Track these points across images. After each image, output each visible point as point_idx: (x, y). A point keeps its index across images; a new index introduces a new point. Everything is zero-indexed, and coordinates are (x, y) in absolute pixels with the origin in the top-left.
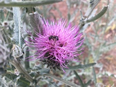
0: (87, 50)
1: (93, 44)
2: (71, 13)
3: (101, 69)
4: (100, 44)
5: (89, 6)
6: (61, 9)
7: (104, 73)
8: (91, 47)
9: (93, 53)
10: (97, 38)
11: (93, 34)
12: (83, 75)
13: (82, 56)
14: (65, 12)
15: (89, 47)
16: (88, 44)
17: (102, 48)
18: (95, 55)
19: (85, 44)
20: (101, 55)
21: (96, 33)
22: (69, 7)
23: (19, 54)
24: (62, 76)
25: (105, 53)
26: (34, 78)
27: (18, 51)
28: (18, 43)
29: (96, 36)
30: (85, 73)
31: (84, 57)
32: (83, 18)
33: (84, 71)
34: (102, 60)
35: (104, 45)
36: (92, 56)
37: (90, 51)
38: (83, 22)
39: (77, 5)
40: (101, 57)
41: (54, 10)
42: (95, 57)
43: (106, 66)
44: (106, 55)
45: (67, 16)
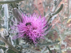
0: (57, 34)
1: (60, 30)
2: (46, 11)
3: (66, 46)
4: (64, 30)
5: (54, 5)
6: (40, 10)
7: (68, 48)
8: (59, 32)
9: (60, 36)
10: (62, 26)
11: (60, 24)
12: (55, 49)
13: (54, 38)
14: (42, 11)
15: (58, 32)
16: (57, 30)
17: (66, 32)
18: (62, 37)
19: (55, 30)
20: (66, 37)
21: (62, 23)
22: (44, 8)
23: (6, 34)
24: (41, 50)
25: (68, 35)
26: (19, 50)
27: (5, 33)
28: (6, 28)
29: (62, 25)
30: (56, 48)
31: (55, 38)
32: (50, 13)
33: (55, 47)
34: (67, 40)
35: (67, 30)
36: (60, 37)
37: (59, 34)
38: (51, 15)
39: (50, 7)
40: (66, 38)
41: (36, 10)
42: (62, 38)
43: (69, 44)
44: (69, 37)
45: (44, 14)
